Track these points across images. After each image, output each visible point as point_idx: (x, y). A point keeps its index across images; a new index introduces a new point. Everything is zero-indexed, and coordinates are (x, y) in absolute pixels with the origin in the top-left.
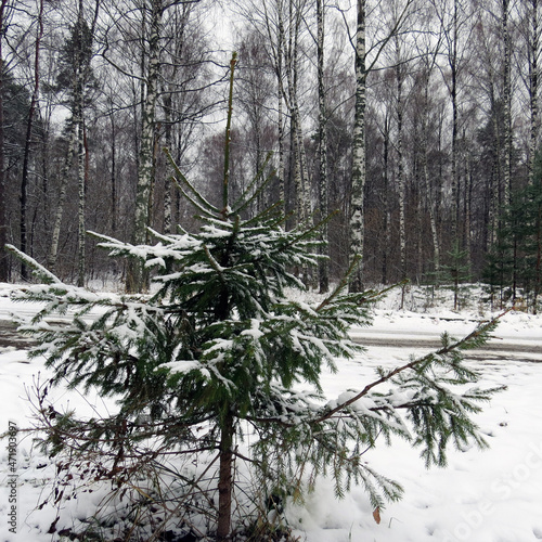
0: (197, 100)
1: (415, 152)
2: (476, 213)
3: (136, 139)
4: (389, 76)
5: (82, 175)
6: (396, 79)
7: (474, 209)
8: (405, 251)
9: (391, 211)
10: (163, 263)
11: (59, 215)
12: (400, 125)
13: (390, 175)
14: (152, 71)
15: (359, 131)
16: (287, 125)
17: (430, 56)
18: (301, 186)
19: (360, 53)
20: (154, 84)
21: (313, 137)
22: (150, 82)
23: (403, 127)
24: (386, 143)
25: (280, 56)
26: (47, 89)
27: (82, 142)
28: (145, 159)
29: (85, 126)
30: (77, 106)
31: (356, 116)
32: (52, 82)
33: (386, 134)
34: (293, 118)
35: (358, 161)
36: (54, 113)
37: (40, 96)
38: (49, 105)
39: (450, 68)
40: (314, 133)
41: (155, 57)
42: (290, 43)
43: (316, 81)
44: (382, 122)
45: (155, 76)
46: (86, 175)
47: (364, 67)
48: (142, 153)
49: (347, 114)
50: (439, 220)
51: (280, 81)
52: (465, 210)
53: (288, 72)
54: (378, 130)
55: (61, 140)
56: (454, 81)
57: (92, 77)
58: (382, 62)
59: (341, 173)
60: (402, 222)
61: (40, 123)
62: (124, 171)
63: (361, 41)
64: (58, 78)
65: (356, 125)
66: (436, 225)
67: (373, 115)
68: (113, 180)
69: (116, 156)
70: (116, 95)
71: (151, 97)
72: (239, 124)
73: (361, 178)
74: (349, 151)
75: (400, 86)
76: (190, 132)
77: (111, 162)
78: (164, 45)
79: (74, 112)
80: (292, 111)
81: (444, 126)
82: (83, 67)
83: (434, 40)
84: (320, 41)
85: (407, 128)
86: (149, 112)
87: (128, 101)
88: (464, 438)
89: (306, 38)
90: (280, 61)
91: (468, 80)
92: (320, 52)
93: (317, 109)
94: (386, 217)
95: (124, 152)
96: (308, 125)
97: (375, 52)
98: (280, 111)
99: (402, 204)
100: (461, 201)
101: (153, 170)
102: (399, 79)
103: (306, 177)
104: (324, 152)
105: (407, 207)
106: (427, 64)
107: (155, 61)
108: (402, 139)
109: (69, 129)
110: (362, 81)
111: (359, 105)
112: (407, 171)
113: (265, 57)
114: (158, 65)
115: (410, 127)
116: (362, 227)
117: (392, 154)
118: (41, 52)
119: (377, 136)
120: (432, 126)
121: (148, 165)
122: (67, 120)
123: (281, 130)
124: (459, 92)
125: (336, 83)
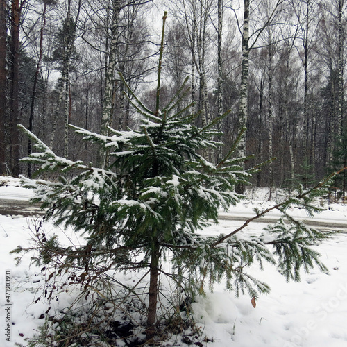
0: (140, 66)
1: (280, 103)
2: (319, 143)
3: (101, 91)
4: (263, 53)
5: (67, 113)
6: (268, 56)
7: (318, 140)
8: (272, 166)
9: (263, 140)
10: (117, 145)
11: (52, 139)
12: (270, 84)
13: (263, 117)
14: (113, 47)
15: (243, 87)
16: (197, 84)
17: (290, 40)
18: (206, 122)
19: (246, 37)
20: (113, 56)
21: (214, 92)
22: (111, 54)
23: (272, 87)
24: (261, 96)
25: (194, 40)
26: (47, 59)
27: (68, 93)
28: (107, 103)
29: (70, 84)
30: (65, 70)
31: (242, 78)
32: (50, 56)
33: (261, 90)
34: (201, 79)
35: (243, 106)
36: (51, 75)
37: (42, 64)
38: (48, 70)
39: (303, 48)
40: (215, 89)
41: (114, 38)
42: (200, 31)
43: (216, 56)
44: (259, 83)
45: (114, 51)
46: (70, 114)
47: (247, 46)
48: (105, 99)
49: (236, 77)
50: (295, 146)
51: (193, 55)
52: (312, 140)
53: (199, 50)
54: (256, 88)
55: (55, 92)
56: (306, 57)
57: (75, 53)
58: (259, 43)
59: (231, 115)
60: (270, 147)
61: (42, 81)
62: (94, 112)
63: (246, 29)
64: (54, 53)
65: (242, 83)
66: (293, 150)
67: (252, 78)
68: (87, 117)
69: (89, 103)
70: (90, 64)
71: (112, 64)
72: (167, 84)
73: (245, 117)
74: (237, 101)
75: (270, 60)
76: (136, 88)
77: (85, 106)
78: (120, 32)
79: (63, 74)
80: (201, 74)
81: (299, 86)
82: (70, 46)
83: (293, 30)
84: (219, 30)
85: (275, 86)
86: (110, 73)
87: (96, 68)
88: (311, 265)
89: (211, 29)
90: (194, 43)
91: (315, 56)
92: (220, 37)
93: (217, 74)
94: (260, 143)
95: (94, 100)
96: (211, 84)
97: (254, 37)
98: (193, 75)
99: (270, 136)
100: (309, 135)
101: (111, 110)
102: (270, 55)
103: (209, 116)
104: (221, 101)
105: (273, 137)
106: (289, 45)
107: (115, 41)
108: (271, 94)
109: (60, 85)
110: (246, 55)
111: (244, 71)
112: (274, 115)
113: (184, 40)
114: (117, 44)
115: (277, 86)
116: (244, 149)
117: (265, 104)
118: (44, 36)
119: (255, 92)
120: (291, 86)
121: (109, 107)
122: (59, 79)
123: (193, 87)
124: (309, 64)
125: (229, 57)
